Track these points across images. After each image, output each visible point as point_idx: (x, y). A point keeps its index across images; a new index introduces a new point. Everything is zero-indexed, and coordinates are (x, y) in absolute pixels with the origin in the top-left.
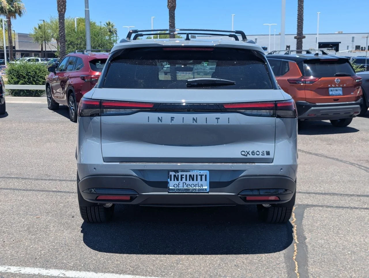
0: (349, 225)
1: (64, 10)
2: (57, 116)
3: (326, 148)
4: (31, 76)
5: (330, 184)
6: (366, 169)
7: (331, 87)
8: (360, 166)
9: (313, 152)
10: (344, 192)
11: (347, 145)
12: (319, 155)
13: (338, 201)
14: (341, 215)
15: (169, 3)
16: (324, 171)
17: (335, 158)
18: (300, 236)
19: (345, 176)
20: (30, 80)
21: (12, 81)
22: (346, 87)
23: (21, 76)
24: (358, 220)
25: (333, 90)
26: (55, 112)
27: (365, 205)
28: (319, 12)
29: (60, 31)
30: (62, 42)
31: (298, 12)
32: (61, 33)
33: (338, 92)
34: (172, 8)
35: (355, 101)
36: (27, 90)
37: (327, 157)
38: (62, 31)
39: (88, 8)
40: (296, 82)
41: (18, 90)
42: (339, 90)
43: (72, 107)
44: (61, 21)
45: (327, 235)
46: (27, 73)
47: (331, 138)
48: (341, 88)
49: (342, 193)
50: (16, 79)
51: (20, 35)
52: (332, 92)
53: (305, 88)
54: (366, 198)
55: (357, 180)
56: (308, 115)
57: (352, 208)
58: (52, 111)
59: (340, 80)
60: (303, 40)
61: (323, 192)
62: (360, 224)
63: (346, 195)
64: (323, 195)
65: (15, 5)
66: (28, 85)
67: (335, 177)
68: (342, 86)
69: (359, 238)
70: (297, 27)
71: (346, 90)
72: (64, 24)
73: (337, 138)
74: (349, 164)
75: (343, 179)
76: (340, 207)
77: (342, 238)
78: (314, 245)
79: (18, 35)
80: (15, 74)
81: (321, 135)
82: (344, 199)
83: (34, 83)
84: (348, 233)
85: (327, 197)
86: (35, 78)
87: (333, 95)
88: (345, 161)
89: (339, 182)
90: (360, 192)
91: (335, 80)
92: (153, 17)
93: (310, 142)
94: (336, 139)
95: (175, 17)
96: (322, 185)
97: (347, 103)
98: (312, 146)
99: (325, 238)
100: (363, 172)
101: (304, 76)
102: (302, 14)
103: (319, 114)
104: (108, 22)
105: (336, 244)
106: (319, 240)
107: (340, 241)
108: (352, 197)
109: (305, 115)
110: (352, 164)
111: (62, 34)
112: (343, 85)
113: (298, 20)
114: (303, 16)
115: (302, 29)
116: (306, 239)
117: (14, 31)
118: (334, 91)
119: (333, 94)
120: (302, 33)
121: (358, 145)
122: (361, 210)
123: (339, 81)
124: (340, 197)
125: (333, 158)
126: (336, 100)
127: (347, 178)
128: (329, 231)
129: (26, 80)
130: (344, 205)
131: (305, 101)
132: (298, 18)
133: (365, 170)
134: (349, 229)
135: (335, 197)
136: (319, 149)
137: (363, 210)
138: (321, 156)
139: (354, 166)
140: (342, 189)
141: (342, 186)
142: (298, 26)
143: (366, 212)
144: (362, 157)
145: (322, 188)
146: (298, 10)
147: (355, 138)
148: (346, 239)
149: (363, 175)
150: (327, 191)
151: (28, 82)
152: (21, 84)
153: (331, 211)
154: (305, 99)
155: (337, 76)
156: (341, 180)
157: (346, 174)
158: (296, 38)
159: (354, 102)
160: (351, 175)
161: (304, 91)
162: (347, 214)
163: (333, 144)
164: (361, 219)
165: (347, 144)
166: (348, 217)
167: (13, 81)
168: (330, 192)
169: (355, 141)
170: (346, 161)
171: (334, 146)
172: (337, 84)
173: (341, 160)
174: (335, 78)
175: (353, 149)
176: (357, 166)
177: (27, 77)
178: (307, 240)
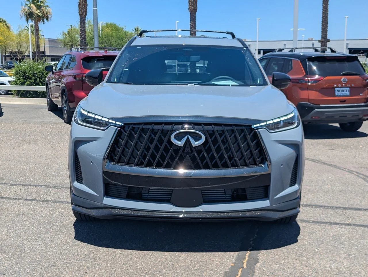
0: (320, 245)
1: (85, 13)
2: (53, 118)
3: (327, 153)
4: (38, 77)
5: (316, 194)
6: (365, 177)
7: (337, 87)
8: (358, 174)
9: (311, 158)
10: (329, 204)
11: (352, 151)
12: (317, 161)
13: (318, 215)
14: (315, 232)
15: (190, 6)
16: (316, 178)
17: (333, 165)
18: (252, 259)
19: (337, 185)
20: (37, 81)
21: (18, 82)
22: (353, 87)
23: (27, 77)
24: (333, 239)
25: (340, 90)
26: (53, 114)
27: (349, 220)
28: (347, 16)
29: (81, 35)
30: (83, 46)
31: (323, 15)
32: (82, 36)
33: (344, 93)
34: (193, 12)
35: (365, 103)
36: (33, 91)
37: (324, 163)
38: (83, 34)
39: (96, 8)
40: (298, 81)
41: (25, 91)
42: (346, 91)
43: (65, 107)
44: (83, 24)
45: (286, 258)
46: (34, 74)
47: (336, 143)
48: (348, 89)
49: (327, 205)
50: (23, 80)
51: (51, 41)
52: (338, 93)
53: (308, 88)
54: (353, 211)
55: (350, 190)
56: (312, 118)
57: (331, 223)
58: (51, 112)
59: (348, 79)
60: (328, 43)
61: (305, 204)
62: (333, 245)
63: (331, 207)
64: (304, 207)
65: (43, 10)
66: (34, 86)
67: (326, 186)
68: (349, 86)
69: (325, 263)
70: (321, 30)
71: (354, 90)
72: (85, 28)
73: (343, 143)
74: (347, 171)
75: (334, 188)
76: (317, 222)
77: (303, 262)
78: (265, 271)
79: (48, 41)
80: (21, 75)
81: (326, 140)
82: (327, 212)
83: (41, 84)
84: (313, 256)
85: (307, 209)
86: (41, 79)
87: (340, 96)
88: (343, 168)
89: (328, 192)
90: (348, 205)
91: (341, 79)
92: (178, 22)
93: (312, 147)
94: (341, 144)
95: (196, 20)
96: (306, 195)
97: (356, 104)
98: (312, 151)
99: (282, 262)
100: (360, 181)
101: (308, 75)
102: (327, 17)
103: (324, 117)
104: (136, 28)
105: (293, 270)
106: (273, 265)
107: (299, 266)
108: (337, 209)
109: (308, 118)
110: (350, 172)
111: (82, 38)
112: (351, 85)
113: (322, 23)
114: (328, 18)
115: (327, 32)
116: (258, 262)
117: (44, 36)
118: (341, 92)
119: (340, 94)
120: (326, 36)
121: (364, 151)
122: (342, 226)
123: (346, 80)
124: (323, 209)
125: (331, 164)
126: (343, 101)
127: (339, 187)
128: (292, 253)
129: (33, 81)
130: (324, 219)
131: (309, 102)
132: (322, 21)
133: (363, 178)
134: (317, 250)
135: (317, 210)
136: (319, 155)
137: (344, 226)
138: (318, 163)
139: (352, 174)
140: (328, 200)
141: (329, 197)
142: (323, 29)
143: (346, 229)
144: (365, 164)
145: (305, 199)
146: (322, 13)
147: (362, 143)
148: (307, 264)
149: (359, 184)
150: (310, 202)
151: (34, 83)
152: (27, 85)
153: (305, 227)
154: (309, 100)
155: (344, 75)
156: (330, 190)
157: (340, 182)
158: (321, 42)
159: (363, 104)
160: (345, 184)
161: (307, 91)
162: (323, 231)
163: (336, 149)
164: (337, 238)
165: (352, 149)
166: (322, 235)
167: (20, 82)
168: (313, 203)
169: (361, 147)
170: (345, 169)
171: (337, 152)
172: (344, 84)
173: (339, 167)
174: (342, 77)
175: (357, 155)
176: (356, 174)
177: (34, 78)
178: (258, 265)
